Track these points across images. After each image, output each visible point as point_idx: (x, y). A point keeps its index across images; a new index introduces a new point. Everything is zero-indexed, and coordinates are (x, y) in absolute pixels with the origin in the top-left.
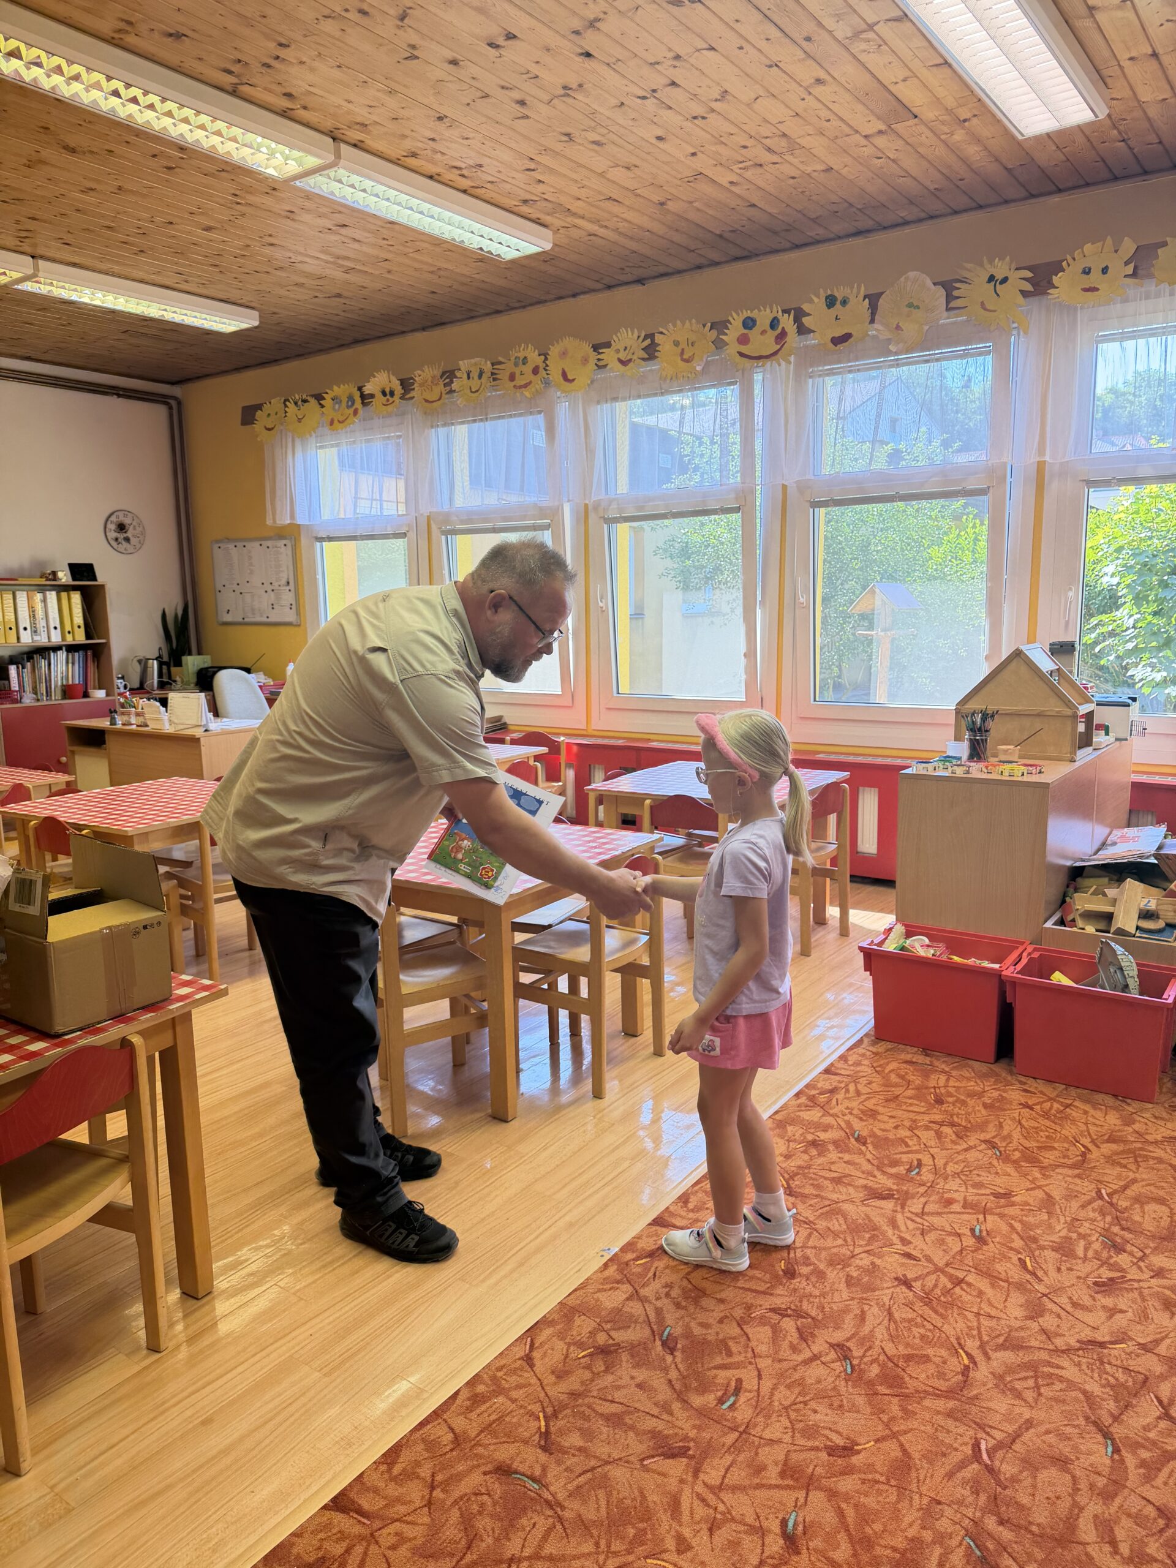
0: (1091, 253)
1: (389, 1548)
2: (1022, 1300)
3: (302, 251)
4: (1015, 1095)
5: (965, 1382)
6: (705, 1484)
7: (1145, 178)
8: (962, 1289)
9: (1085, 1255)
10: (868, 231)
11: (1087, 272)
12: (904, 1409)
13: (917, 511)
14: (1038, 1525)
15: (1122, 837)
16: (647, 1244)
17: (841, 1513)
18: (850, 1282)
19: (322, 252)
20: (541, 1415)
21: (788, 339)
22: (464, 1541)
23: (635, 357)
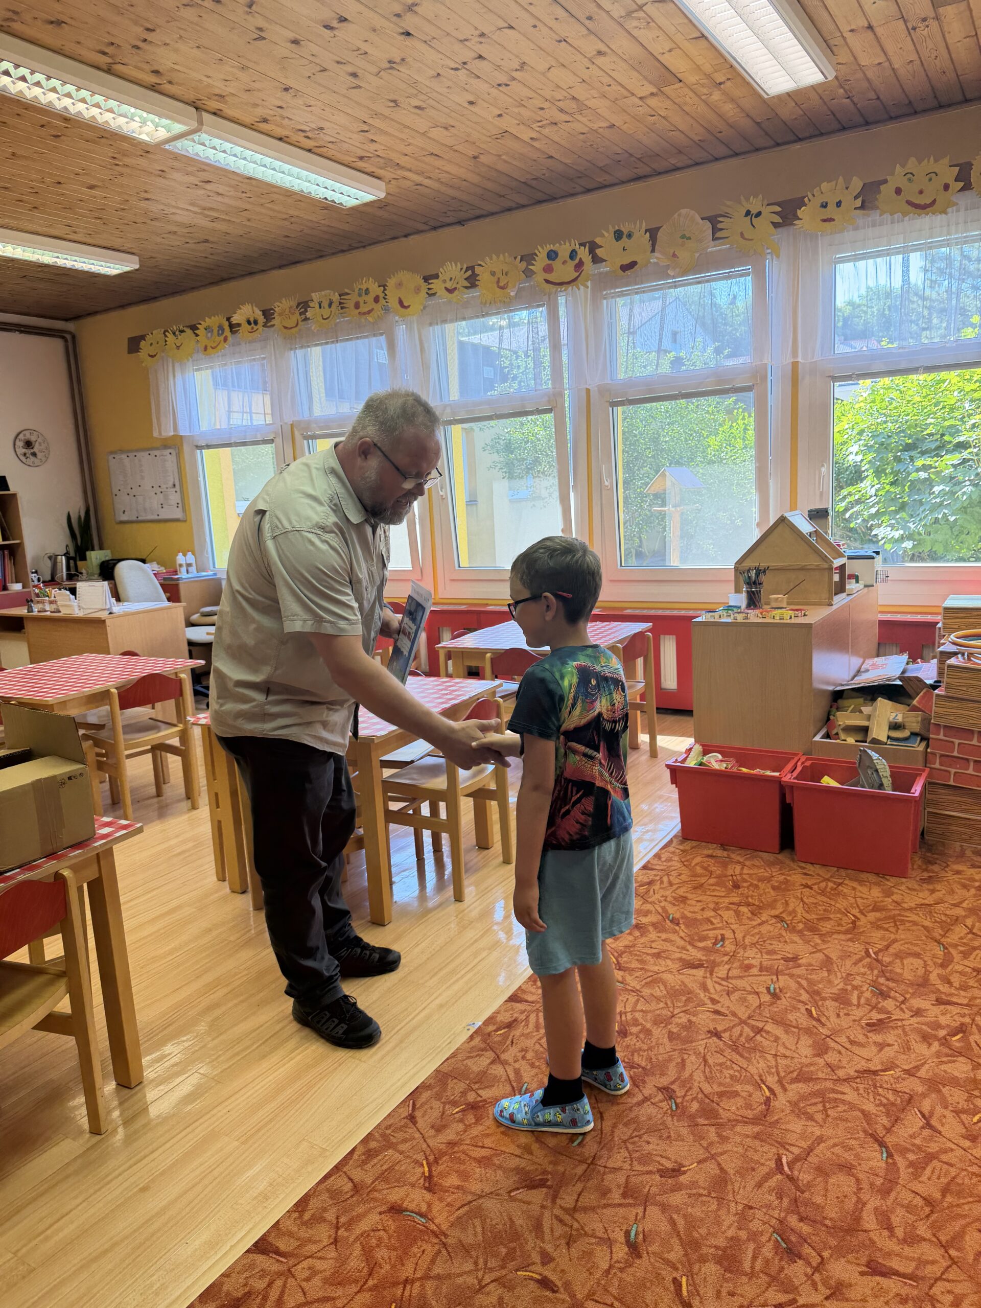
0: (827, 190)
1: (305, 1280)
2: (810, 1042)
3: (174, 203)
4: (797, 878)
5: (768, 1110)
6: (561, 1207)
7: (867, 127)
8: (762, 1036)
9: (859, 1002)
10: (646, 177)
11: (824, 206)
12: (719, 1135)
13: (697, 407)
14: (831, 1219)
15: (873, 665)
16: (505, 1018)
17: (673, 1223)
18: (671, 1036)
19: (191, 204)
20: (425, 1162)
21: (585, 267)
22: (366, 1271)
23: (458, 286)
